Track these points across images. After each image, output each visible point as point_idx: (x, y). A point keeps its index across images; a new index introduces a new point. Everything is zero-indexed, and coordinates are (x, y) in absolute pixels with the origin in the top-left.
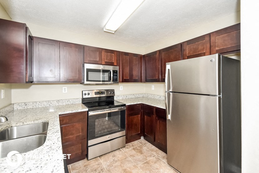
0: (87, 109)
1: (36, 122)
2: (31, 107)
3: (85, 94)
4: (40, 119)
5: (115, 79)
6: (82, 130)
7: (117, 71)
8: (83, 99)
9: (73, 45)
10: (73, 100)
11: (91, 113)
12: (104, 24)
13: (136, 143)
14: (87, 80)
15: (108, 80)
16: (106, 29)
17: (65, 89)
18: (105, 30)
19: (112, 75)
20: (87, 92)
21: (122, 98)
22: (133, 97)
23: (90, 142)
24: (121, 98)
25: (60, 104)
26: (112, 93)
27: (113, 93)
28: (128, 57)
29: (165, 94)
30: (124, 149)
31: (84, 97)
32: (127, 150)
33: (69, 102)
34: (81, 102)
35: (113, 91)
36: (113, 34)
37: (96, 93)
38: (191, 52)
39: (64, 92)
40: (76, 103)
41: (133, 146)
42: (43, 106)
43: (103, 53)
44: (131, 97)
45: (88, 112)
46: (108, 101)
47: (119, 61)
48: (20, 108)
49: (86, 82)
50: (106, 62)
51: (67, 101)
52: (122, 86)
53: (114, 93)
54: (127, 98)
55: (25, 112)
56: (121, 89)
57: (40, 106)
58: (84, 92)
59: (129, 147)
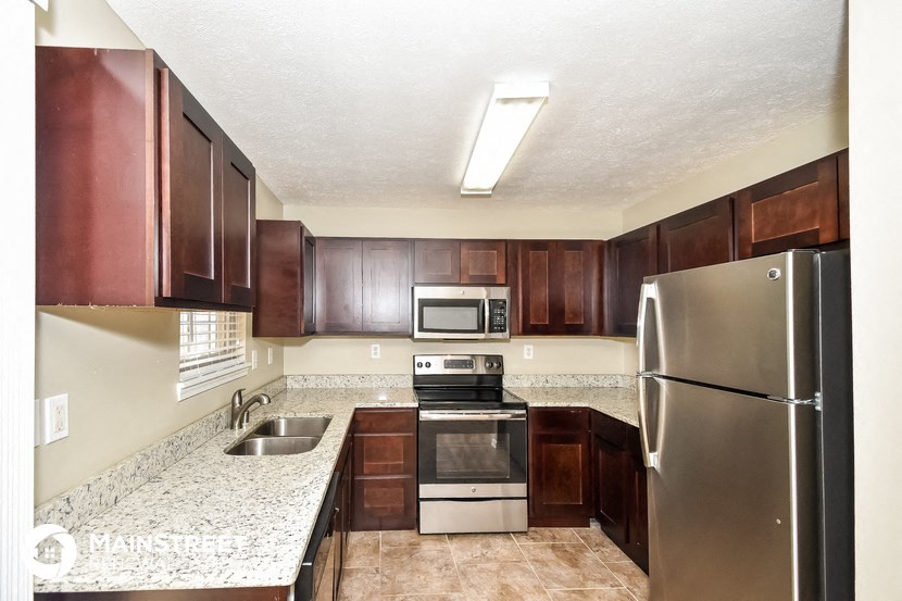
0: (416, 405)
1: (314, 415)
2: (315, 386)
3: (420, 365)
4: (322, 410)
5: (500, 326)
6: (406, 453)
7: (505, 302)
8: (416, 378)
9: (389, 243)
10: (393, 377)
11: (425, 415)
12: (460, 176)
13: (568, 534)
14: (421, 329)
15: (476, 328)
16: (465, 190)
17: (376, 349)
18: (462, 192)
19: (487, 314)
20: (423, 360)
21: (530, 383)
22: (572, 383)
23: (426, 490)
24: (526, 384)
25: (366, 385)
26: (495, 365)
27: (498, 367)
28: (545, 255)
29: (637, 383)
30: (523, 538)
31: (419, 371)
32: (531, 543)
33: (383, 382)
34: (410, 384)
35: (496, 361)
36: (489, 196)
37: (448, 364)
38: (768, 230)
40: (399, 386)
41: (554, 538)
42: (333, 386)
43: (464, 251)
44: (561, 383)
45: (418, 409)
46: (486, 388)
47: (512, 270)
48: (296, 386)
49: (417, 335)
50: (472, 277)
51: (379, 380)
52: (531, 347)
53: (501, 365)
54: (548, 385)
55: (305, 393)
56: (526, 356)
57: (328, 386)
58: (418, 360)
59: (539, 537)
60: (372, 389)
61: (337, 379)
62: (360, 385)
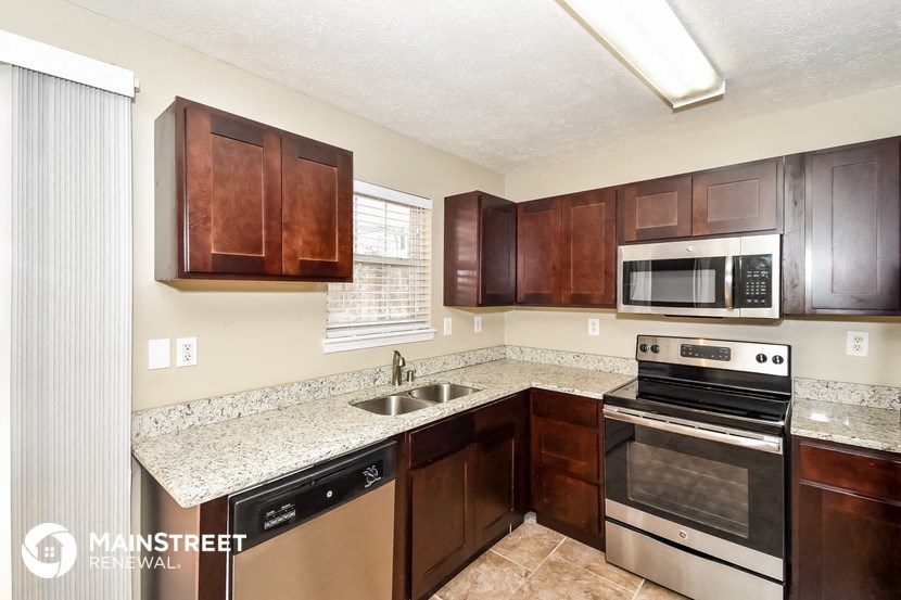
0: (598, 395)
2: (530, 360)
5: (757, 297)
10: (614, 360)
15: (714, 301)
17: (594, 324)
18: (676, 106)
25: (582, 365)
31: (642, 358)
33: (602, 364)
34: (635, 371)
37: (686, 351)
39: (591, 333)
40: (620, 372)
42: (547, 361)
45: (602, 403)
48: (514, 357)
49: (622, 308)
50: (711, 225)
51: (596, 361)
57: (542, 361)
60: (588, 371)
61: (551, 355)
62: (575, 365)
